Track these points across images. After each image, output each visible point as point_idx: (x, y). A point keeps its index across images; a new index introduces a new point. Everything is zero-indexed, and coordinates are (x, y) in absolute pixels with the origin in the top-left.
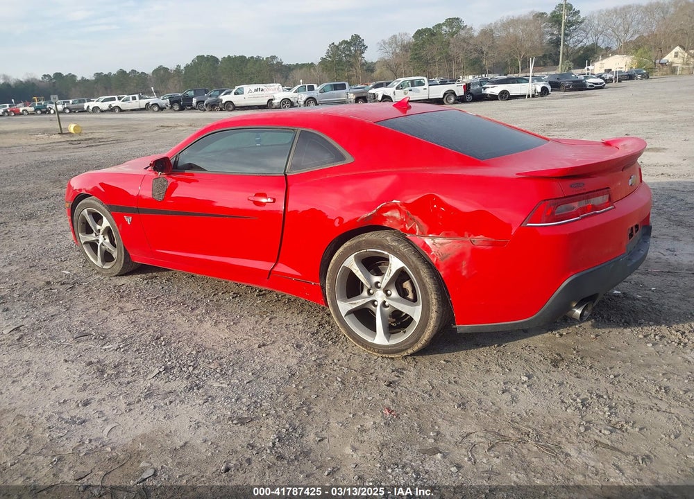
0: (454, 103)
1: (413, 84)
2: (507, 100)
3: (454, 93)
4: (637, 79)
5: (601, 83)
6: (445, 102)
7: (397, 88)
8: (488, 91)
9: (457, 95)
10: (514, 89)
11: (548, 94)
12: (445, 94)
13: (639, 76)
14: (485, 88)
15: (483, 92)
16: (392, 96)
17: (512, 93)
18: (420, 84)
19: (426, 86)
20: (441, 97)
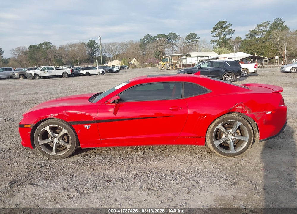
0: (67, 77)
1: (49, 69)
2: (89, 76)
3: (67, 73)
4: (125, 69)
5: (118, 70)
6: (63, 77)
7: (41, 71)
8: (81, 72)
9: (68, 74)
10: (91, 71)
11: (104, 74)
12: (63, 73)
13: (126, 68)
14: (79, 71)
15: (78, 72)
16: (39, 74)
17: (91, 73)
18: (51, 69)
19: (54, 70)
20: (62, 74)
